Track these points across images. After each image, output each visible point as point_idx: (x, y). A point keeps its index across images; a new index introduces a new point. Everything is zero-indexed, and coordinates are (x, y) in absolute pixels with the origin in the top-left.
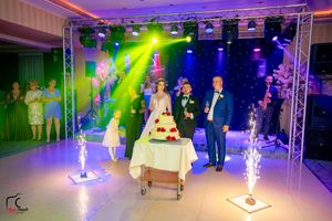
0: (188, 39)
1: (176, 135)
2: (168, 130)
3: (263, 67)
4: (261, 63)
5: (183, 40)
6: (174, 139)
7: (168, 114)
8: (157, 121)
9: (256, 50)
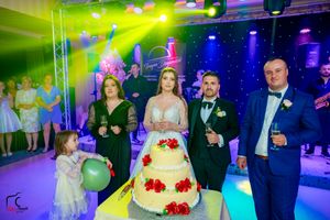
0: (212, 12)
1: (190, 197)
2: (170, 186)
3: (314, 53)
4: (311, 48)
5: (205, 11)
6: (183, 209)
7: (173, 144)
8: (147, 160)
9: (304, 31)
